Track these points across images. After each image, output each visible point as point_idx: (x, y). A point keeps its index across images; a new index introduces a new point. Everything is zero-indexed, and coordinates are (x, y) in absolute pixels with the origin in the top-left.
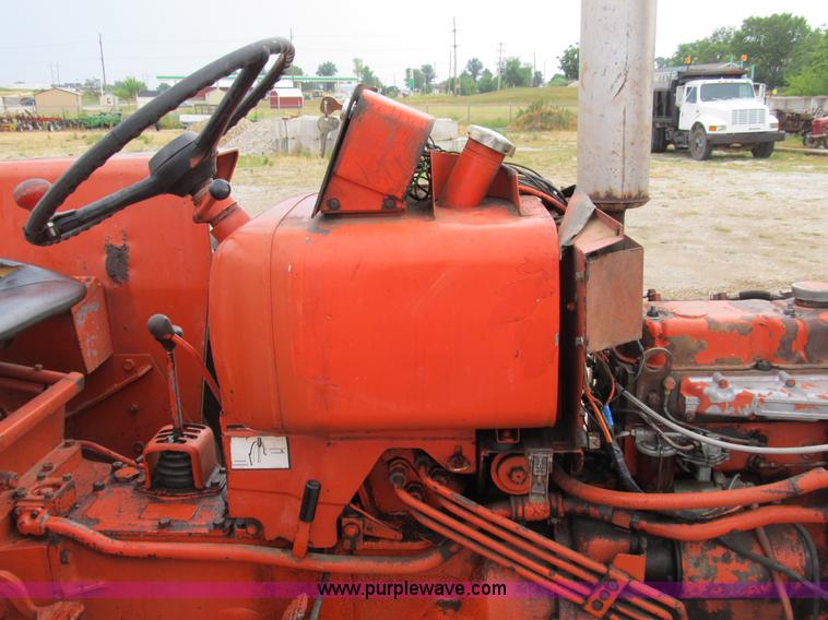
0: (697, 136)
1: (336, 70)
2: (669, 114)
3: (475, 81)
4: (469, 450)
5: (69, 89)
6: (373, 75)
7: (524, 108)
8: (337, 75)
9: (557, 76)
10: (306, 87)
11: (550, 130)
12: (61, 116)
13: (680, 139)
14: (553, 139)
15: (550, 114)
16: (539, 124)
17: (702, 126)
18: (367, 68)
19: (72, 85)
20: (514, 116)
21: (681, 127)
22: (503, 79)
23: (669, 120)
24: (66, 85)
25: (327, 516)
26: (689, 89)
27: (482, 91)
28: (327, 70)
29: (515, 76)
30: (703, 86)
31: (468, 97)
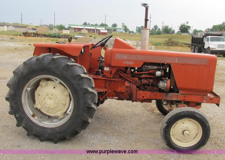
0: (208, 50)
1: (117, 26)
2: (202, 44)
3: (155, 31)
4: (125, 69)
5: (44, 26)
6: (127, 28)
7: (167, 40)
8: (117, 27)
9: (178, 32)
10: (108, 30)
11: (173, 46)
12: (44, 34)
13: (204, 50)
14: (173, 48)
15: (173, 42)
16: (170, 44)
17: (210, 48)
18: (126, 26)
19: (45, 25)
20: (164, 41)
21: (205, 47)
22: (163, 31)
23: (202, 46)
24: (44, 25)
25: (112, 75)
26: (207, 38)
27: (157, 34)
28: (115, 25)
29: (167, 31)
30: (211, 37)
31: (153, 36)
